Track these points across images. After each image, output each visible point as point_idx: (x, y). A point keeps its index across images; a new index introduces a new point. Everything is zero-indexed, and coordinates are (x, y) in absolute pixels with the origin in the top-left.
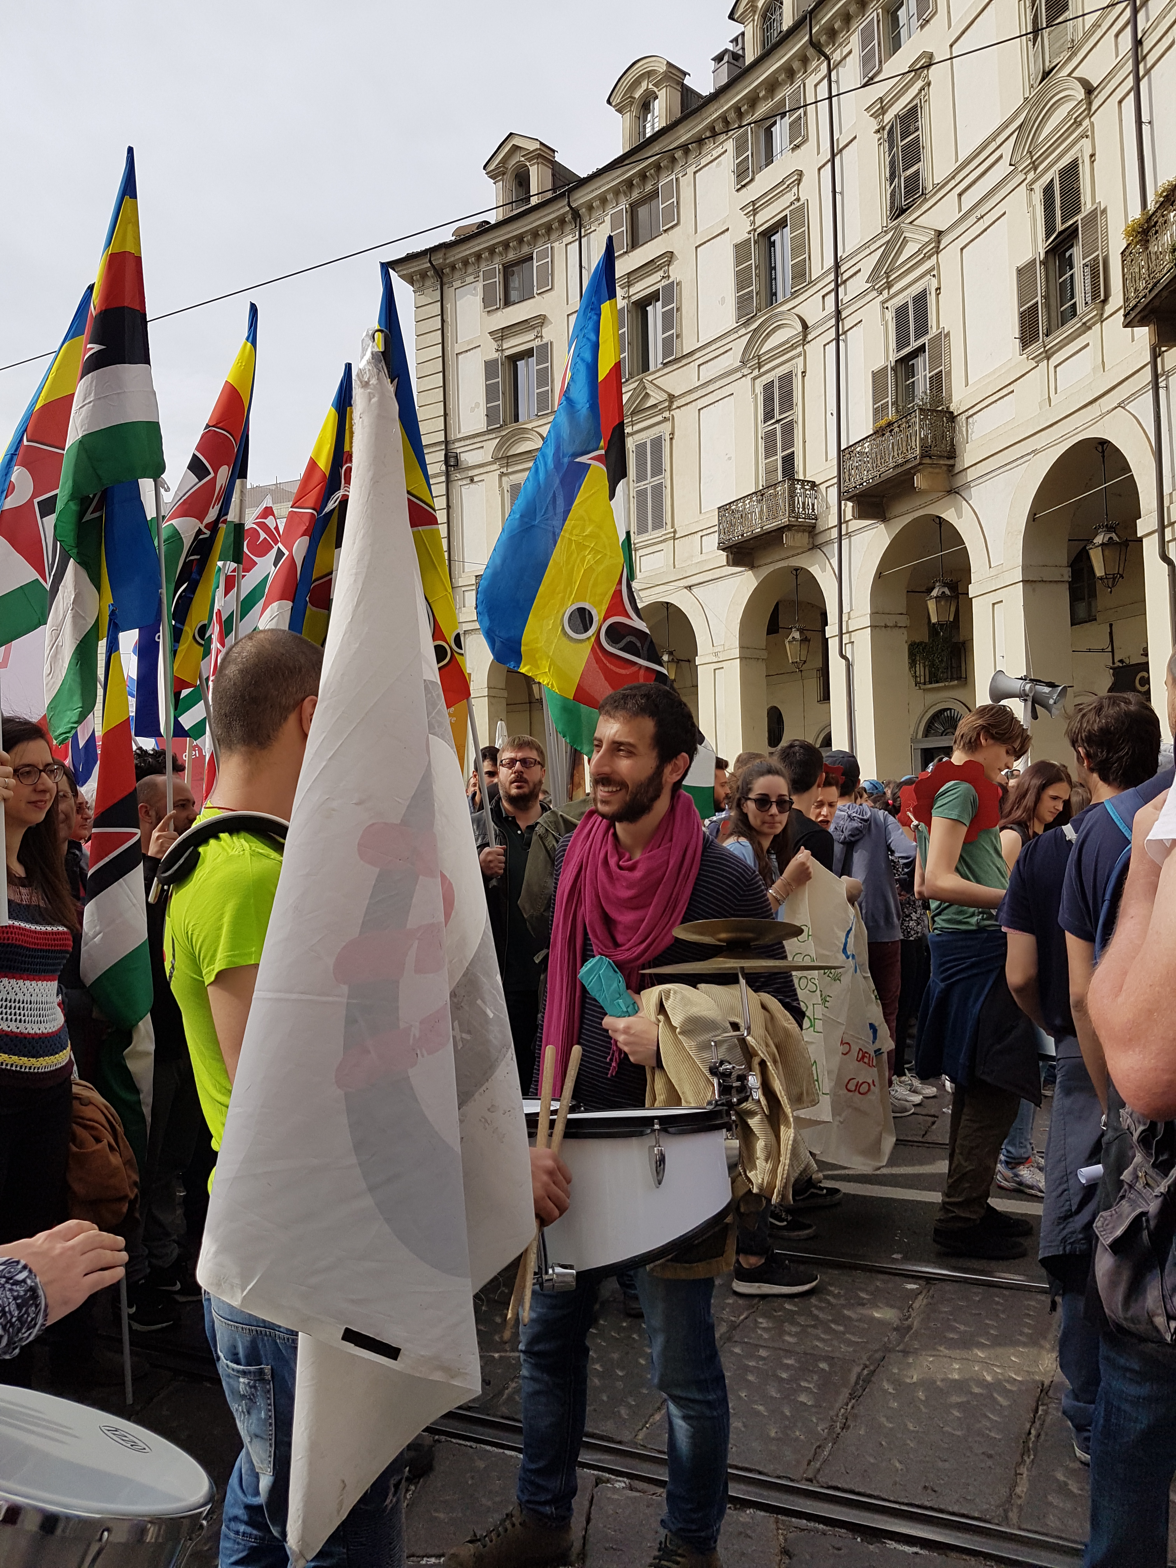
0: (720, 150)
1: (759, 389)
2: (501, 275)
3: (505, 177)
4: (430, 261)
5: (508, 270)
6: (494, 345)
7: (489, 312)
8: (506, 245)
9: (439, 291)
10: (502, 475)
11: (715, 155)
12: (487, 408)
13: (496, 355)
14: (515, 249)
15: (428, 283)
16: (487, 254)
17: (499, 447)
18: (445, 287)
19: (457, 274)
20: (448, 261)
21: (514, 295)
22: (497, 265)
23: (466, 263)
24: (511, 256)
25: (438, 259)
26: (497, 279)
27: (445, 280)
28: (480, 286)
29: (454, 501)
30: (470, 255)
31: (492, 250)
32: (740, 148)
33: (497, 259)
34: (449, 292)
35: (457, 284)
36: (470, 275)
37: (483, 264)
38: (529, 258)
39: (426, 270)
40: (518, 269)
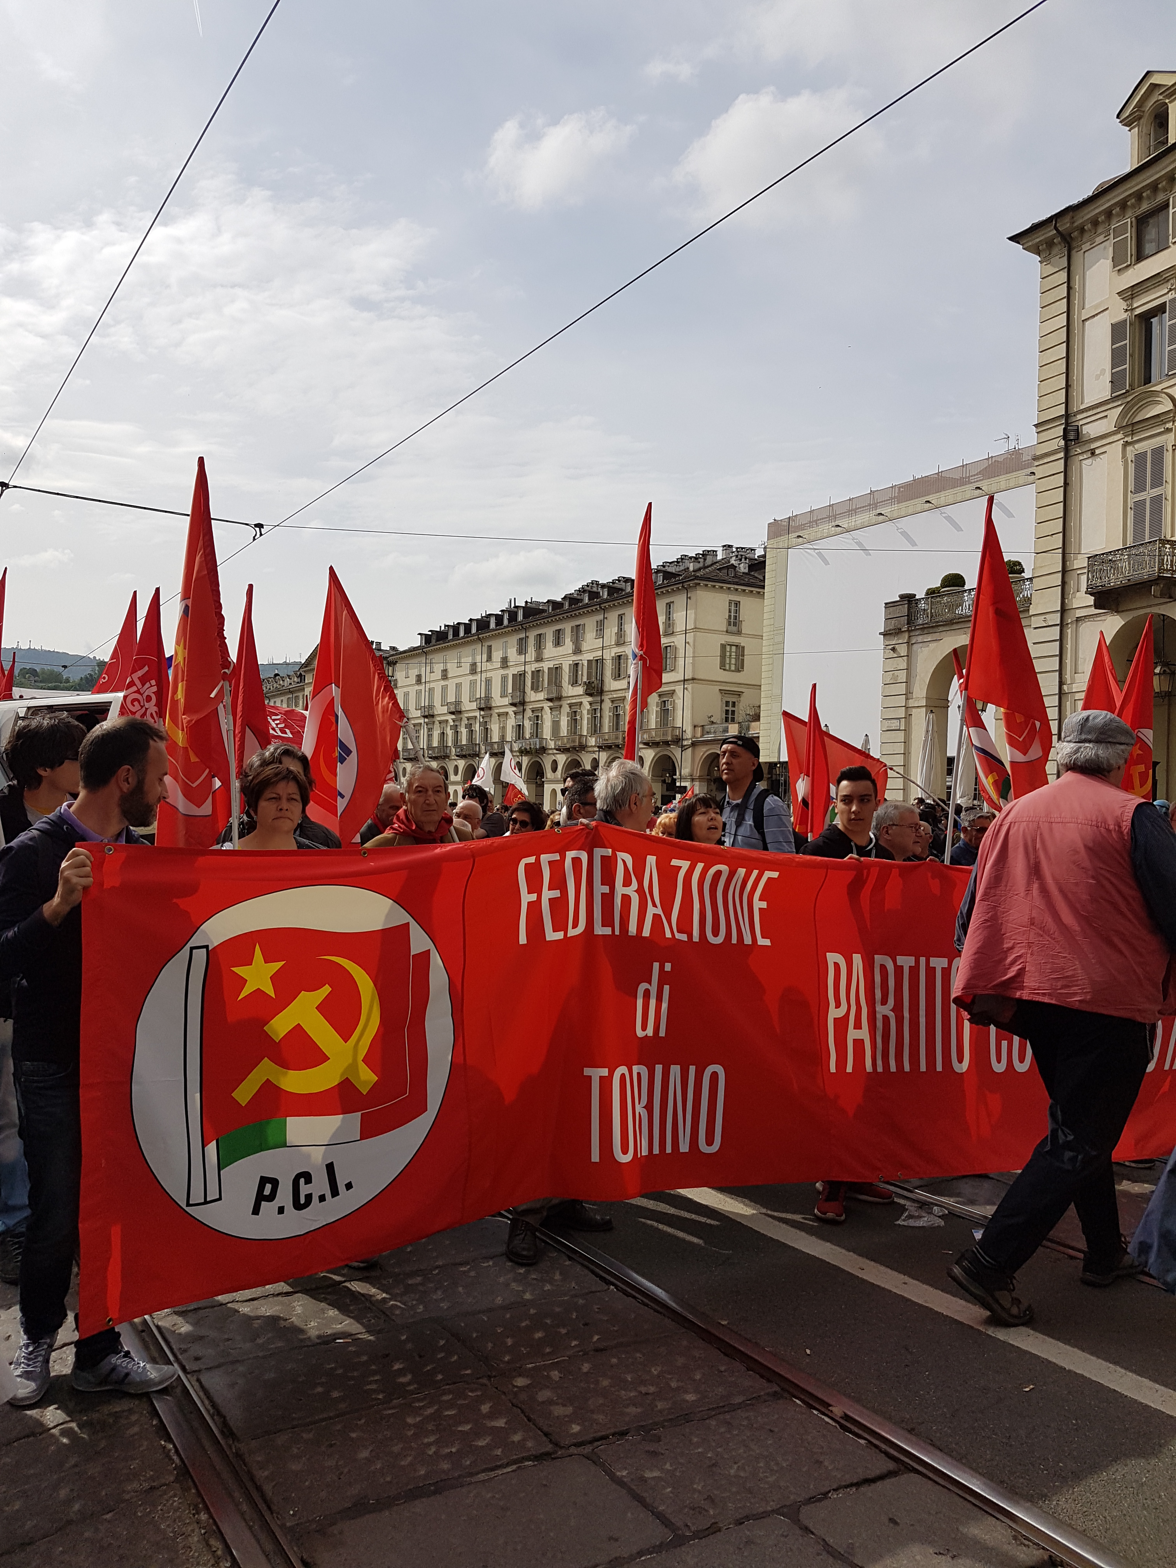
2: (1134, 229)
3: (1142, 121)
4: (1056, 228)
5: (1141, 222)
6: (1124, 305)
7: (1119, 270)
8: (1139, 196)
9: (1066, 258)
10: (1127, 444)
12: (1112, 374)
13: (1124, 316)
14: (1149, 198)
15: (1055, 250)
16: (1118, 209)
17: (1122, 415)
18: (1073, 252)
19: (1086, 236)
20: (1076, 224)
21: (1149, 248)
22: (1128, 220)
23: (1095, 223)
24: (1145, 206)
25: (1064, 225)
26: (1129, 234)
27: (1074, 244)
28: (1110, 245)
29: (1074, 478)
30: (1100, 213)
31: (1123, 205)
33: (1129, 213)
34: (1077, 256)
35: (1086, 247)
36: (1100, 234)
37: (1114, 220)
38: (1166, 206)
39: (1053, 238)
40: (1151, 221)
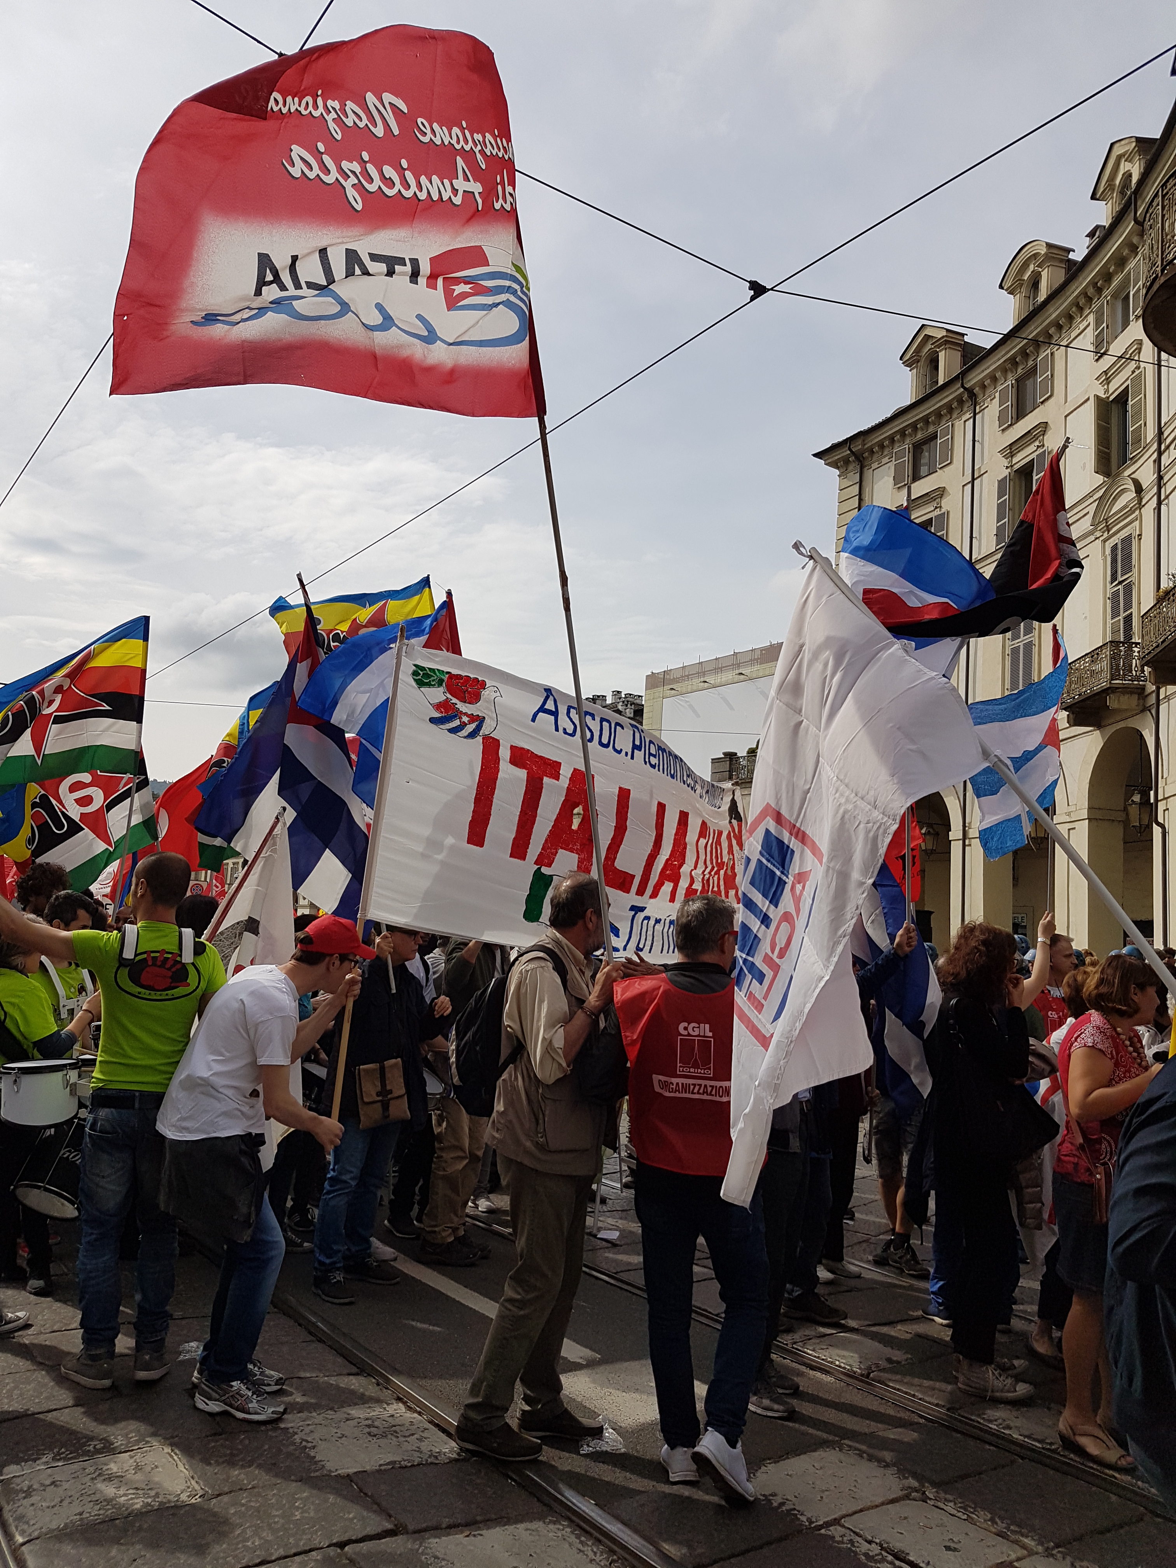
0: (1085, 323)
1: (1108, 551)
2: (911, 454)
3: (919, 364)
4: (850, 449)
5: (917, 449)
7: (899, 488)
8: (914, 426)
9: (859, 474)
11: (1082, 328)
14: (923, 430)
15: (850, 467)
16: (899, 436)
18: (864, 470)
19: (875, 457)
20: (866, 446)
21: (924, 470)
22: (907, 445)
23: (882, 447)
24: (920, 436)
25: (857, 447)
26: (906, 458)
27: (865, 463)
28: (892, 465)
30: (885, 438)
31: (902, 433)
32: (1098, 322)
33: (908, 441)
34: (868, 473)
35: (875, 465)
36: (885, 457)
37: (897, 445)
38: (934, 437)
39: (848, 457)
40: (924, 447)
